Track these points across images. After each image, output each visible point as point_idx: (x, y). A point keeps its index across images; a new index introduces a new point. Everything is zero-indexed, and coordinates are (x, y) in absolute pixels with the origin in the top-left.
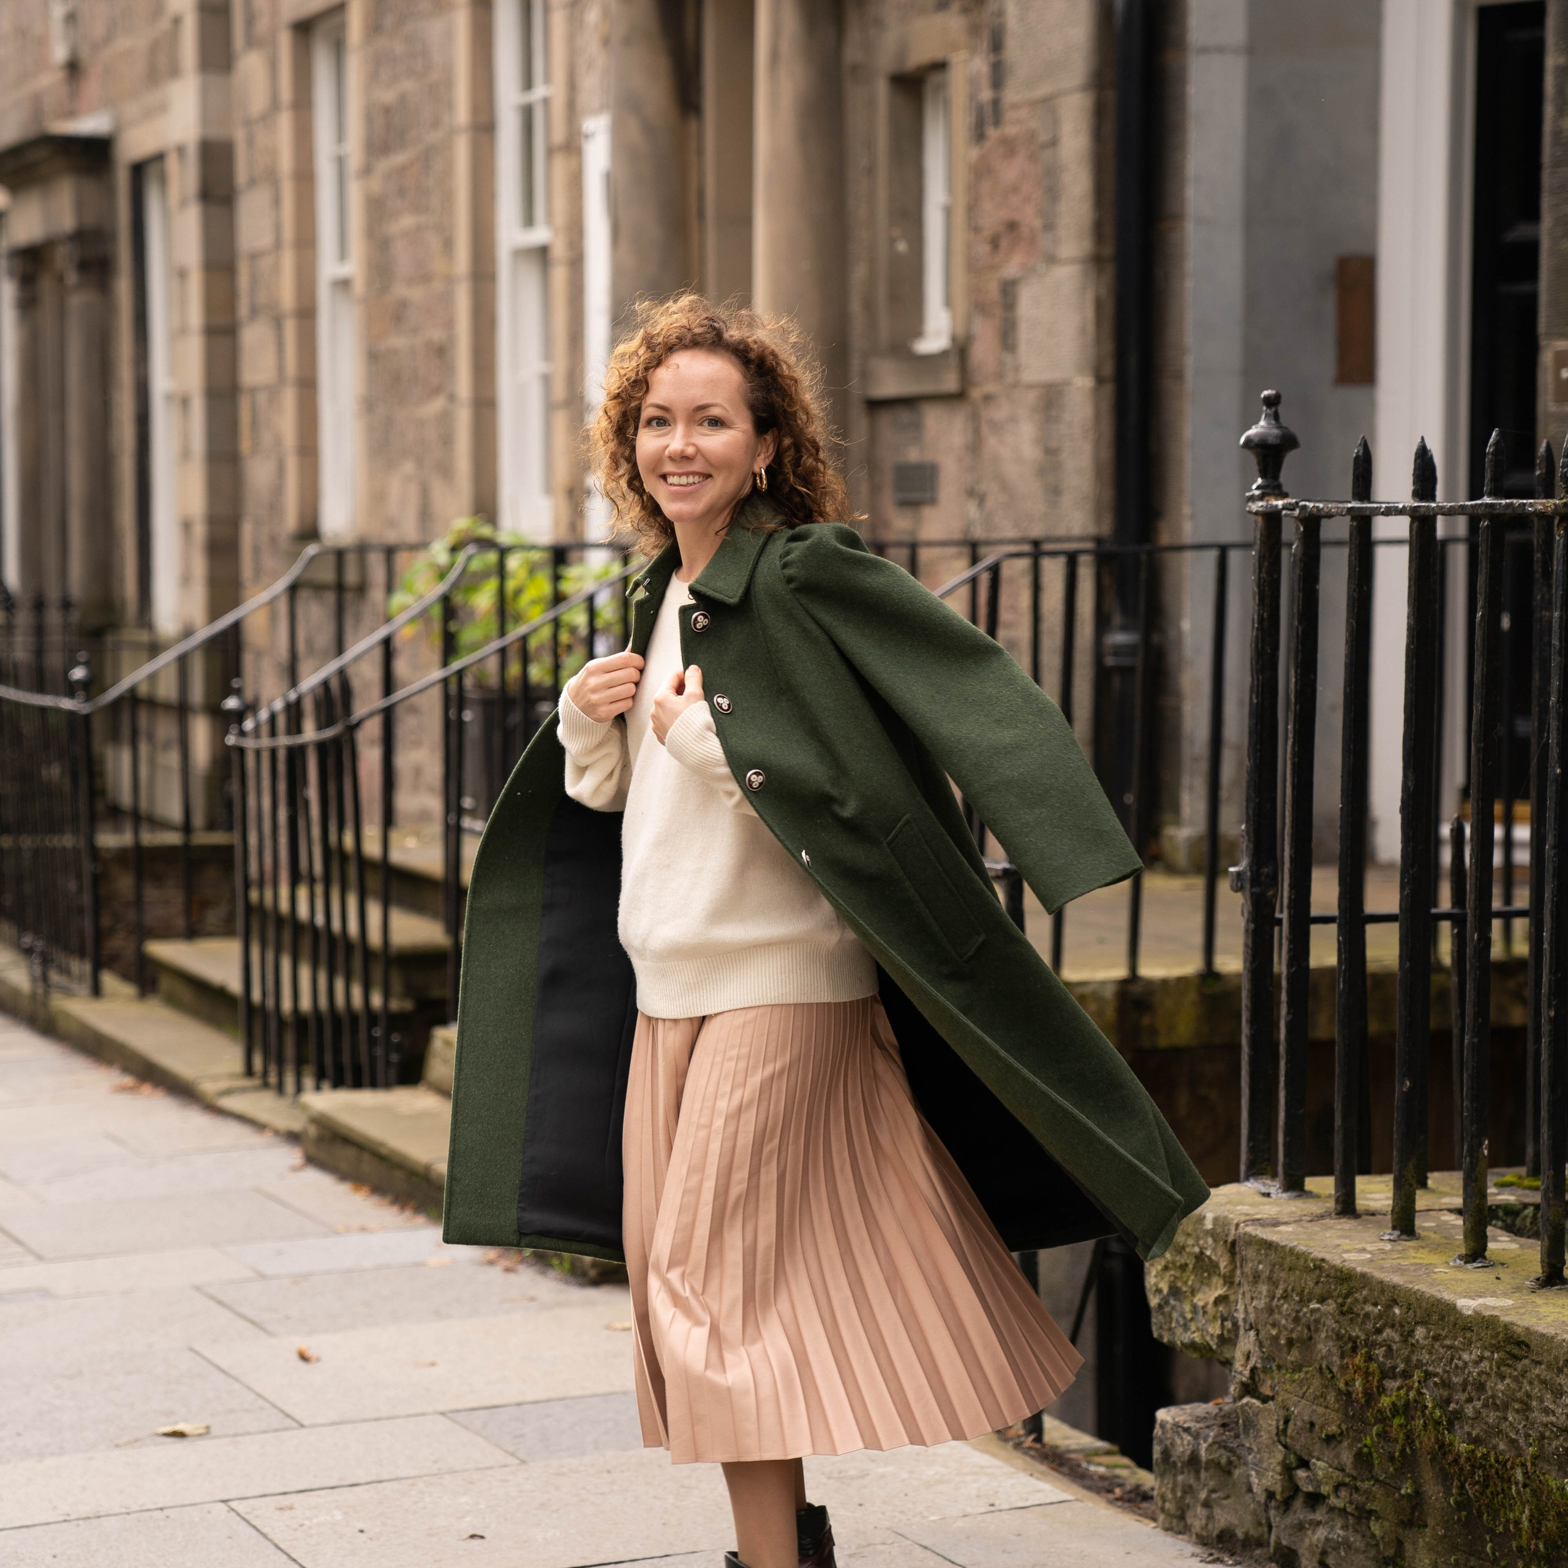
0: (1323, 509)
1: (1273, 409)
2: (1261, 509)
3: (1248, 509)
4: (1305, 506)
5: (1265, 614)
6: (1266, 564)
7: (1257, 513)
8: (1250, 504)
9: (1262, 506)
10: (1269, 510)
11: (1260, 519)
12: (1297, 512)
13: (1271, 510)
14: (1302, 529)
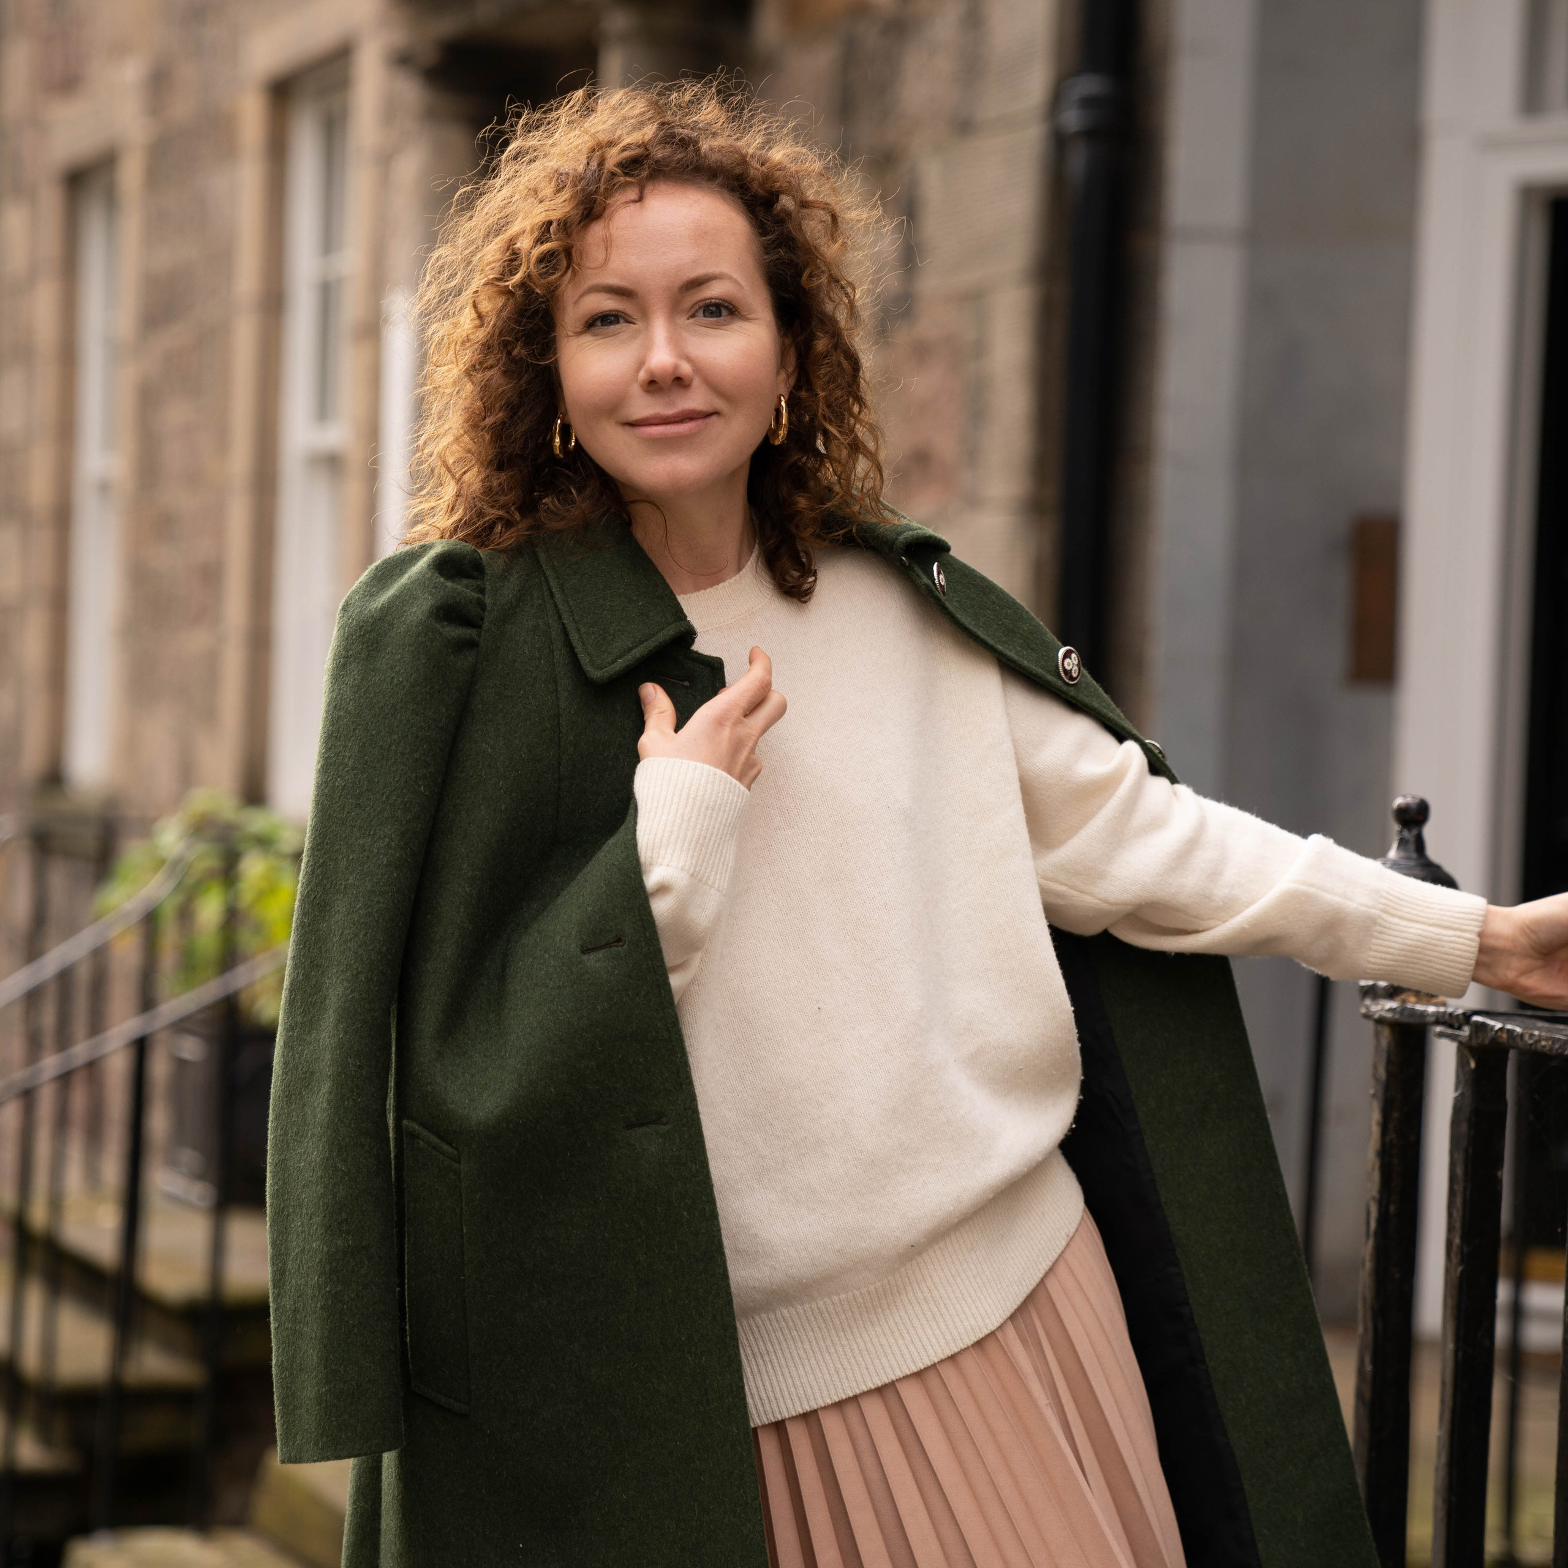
0: (1522, 1036)
1: (1415, 832)
2: (1389, 1015)
3: (1363, 1010)
4: (1484, 1025)
5: (1392, 1208)
6: (1396, 1115)
7: (1380, 1021)
8: (1368, 1002)
9: (1390, 1010)
10: (1406, 1020)
11: (1386, 1032)
12: (1466, 1031)
13: (1411, 1020)
14: (1473, 1065)
